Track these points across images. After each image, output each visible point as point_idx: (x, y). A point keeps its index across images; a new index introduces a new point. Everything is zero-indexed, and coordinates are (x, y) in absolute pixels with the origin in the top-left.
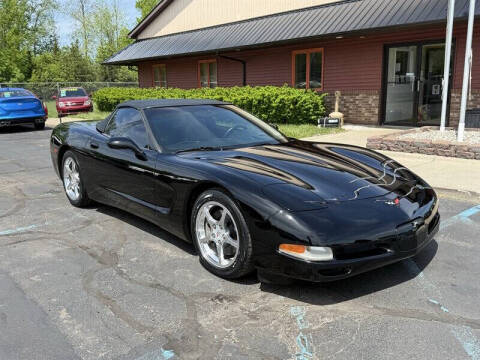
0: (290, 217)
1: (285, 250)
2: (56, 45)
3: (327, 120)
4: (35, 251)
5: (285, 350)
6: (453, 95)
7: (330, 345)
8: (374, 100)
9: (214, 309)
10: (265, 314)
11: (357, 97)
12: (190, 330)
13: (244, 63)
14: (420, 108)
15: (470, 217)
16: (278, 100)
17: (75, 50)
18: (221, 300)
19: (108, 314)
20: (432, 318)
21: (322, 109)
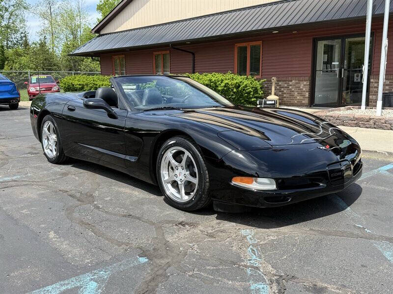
0: (241, 156)
1: (237, 182)
2: (26, 40)
3: (265, 102)
4: (22, 193)
5: (240, 257)
6: (372, 80)
7: (275, 254)
8: (305, 86)
9: (179, 231)
10: (220, 234)
11: (291, 83)
12: (160, 245)
13: (193, 54)
14: (344, 94)
15: (387, 170)
16: (223, 84)
17: (43, 45)
18: (184, 225)
19: (90, 234)
20: (358, 236)
21: (261, 92)
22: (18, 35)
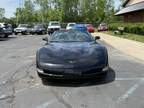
22: (111, 8)
